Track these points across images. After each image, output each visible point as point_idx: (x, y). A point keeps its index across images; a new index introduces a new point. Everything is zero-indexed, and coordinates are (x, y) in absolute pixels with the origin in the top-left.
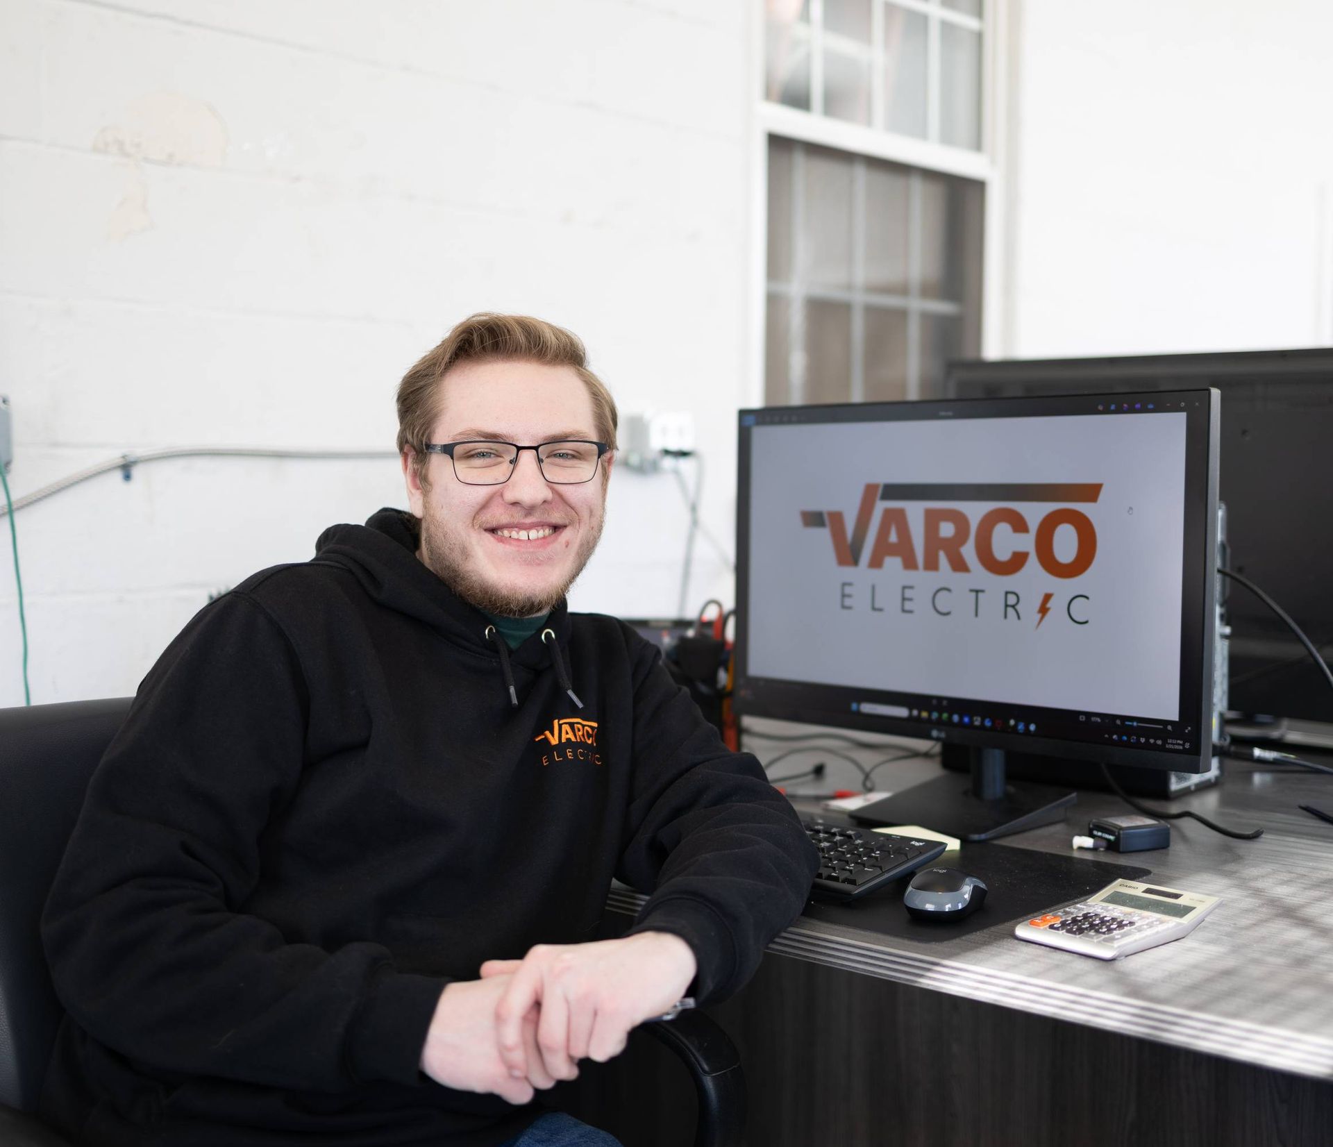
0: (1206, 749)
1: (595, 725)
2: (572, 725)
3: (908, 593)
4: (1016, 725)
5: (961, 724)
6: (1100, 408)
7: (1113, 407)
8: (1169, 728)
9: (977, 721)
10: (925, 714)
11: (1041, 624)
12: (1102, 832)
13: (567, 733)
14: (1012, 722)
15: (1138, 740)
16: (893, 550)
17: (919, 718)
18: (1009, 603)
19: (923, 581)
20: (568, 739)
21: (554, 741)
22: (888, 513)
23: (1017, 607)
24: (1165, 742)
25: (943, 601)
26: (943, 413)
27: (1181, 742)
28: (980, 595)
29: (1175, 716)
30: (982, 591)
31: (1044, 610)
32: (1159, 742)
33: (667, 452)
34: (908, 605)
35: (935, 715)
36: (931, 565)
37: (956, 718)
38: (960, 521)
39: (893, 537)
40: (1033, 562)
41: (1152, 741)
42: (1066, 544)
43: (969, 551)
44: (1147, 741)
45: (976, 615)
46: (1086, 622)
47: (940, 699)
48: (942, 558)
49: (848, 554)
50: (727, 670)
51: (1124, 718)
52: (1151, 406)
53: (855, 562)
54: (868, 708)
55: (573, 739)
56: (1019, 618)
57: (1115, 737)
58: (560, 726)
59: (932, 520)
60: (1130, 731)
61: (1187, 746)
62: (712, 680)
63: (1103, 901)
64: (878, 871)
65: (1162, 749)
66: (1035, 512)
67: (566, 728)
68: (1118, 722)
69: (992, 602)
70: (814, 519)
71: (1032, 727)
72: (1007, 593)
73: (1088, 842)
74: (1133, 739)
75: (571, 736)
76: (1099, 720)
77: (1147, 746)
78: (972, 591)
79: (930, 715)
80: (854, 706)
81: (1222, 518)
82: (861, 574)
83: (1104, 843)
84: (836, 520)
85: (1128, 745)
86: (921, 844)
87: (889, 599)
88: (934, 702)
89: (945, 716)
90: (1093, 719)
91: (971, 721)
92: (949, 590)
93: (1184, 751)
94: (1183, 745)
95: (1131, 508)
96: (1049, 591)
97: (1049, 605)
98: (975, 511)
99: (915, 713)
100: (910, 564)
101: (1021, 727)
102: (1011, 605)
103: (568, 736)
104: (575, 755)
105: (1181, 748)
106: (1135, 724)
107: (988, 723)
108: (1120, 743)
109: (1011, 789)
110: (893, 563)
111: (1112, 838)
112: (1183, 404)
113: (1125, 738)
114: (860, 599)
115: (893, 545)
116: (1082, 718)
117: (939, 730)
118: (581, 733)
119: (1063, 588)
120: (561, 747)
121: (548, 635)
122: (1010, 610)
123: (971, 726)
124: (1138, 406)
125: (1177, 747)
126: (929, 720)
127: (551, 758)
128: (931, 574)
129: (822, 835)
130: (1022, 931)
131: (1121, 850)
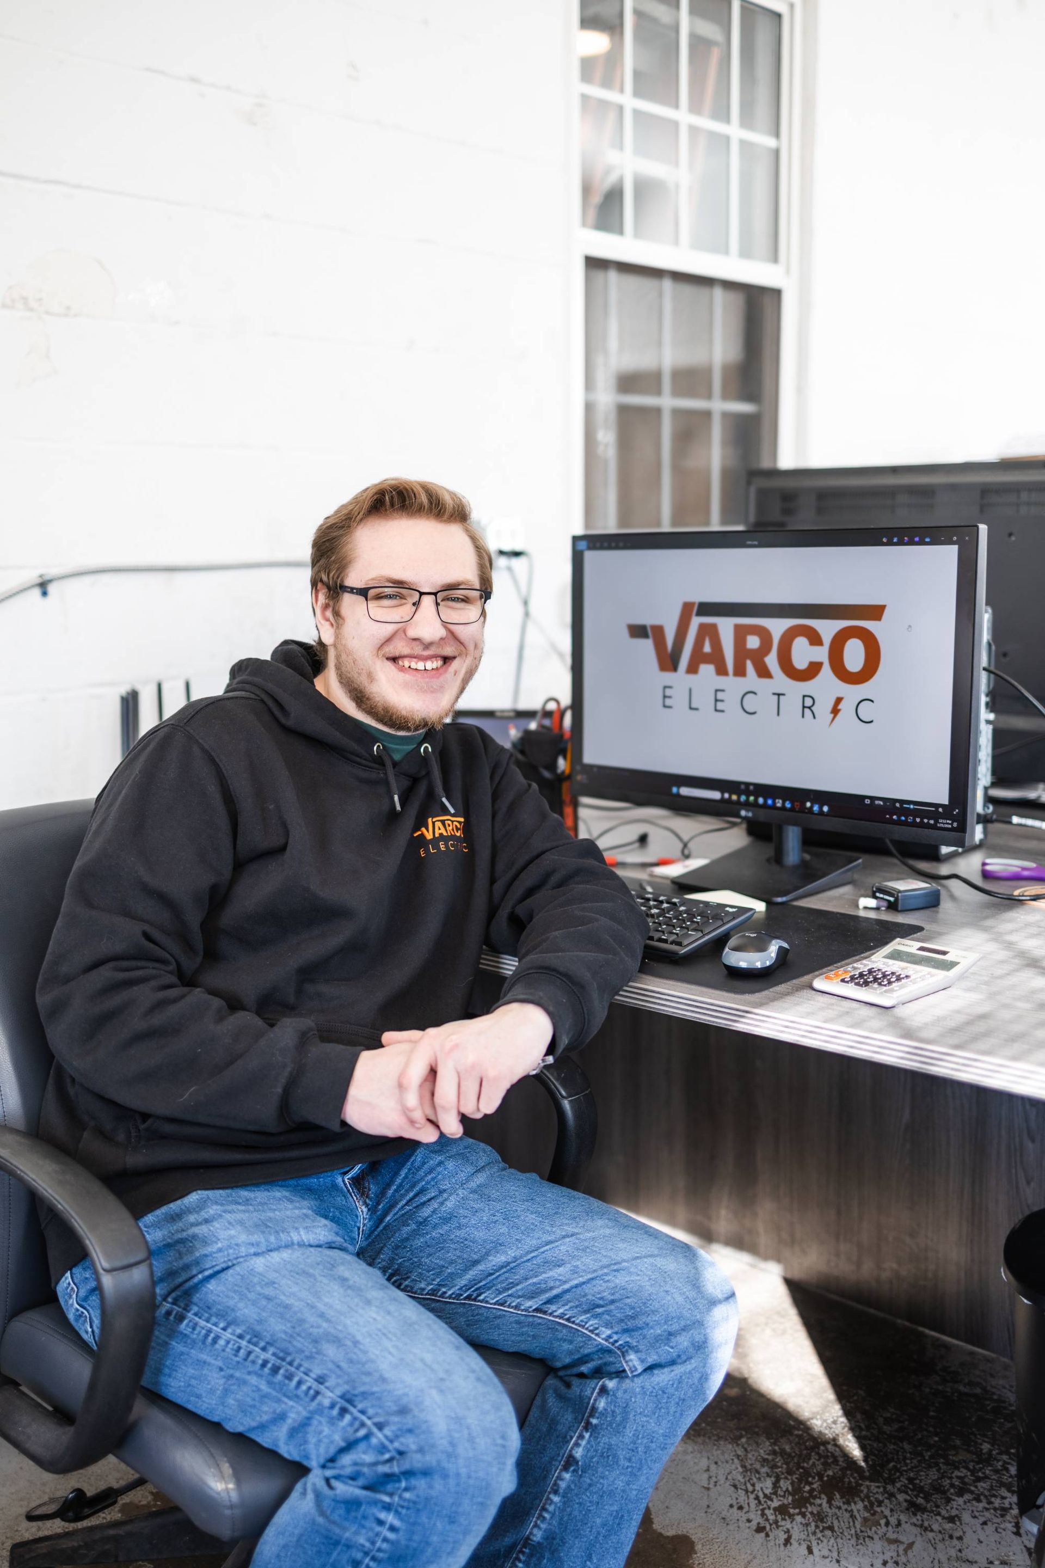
0: (971, 819)
1: (462, 820)
2: (443, 822)
3: (720, 696)
4: (812, 807)
5: (765, 806)
6: (885, 540)
7: (895, 540)
8: (940, 810)
9: (779, 803)
10: (734, 797)
11: (835, 721)
12: (884, 894)
13: (440, 829)
14: (808, 804)
15: (914, 819)
16: (707, 659)
17: (729, 801)
18: (806, 705)
19: (733, 686)
20: (441, 834)
21: (429, 836)
22: (702, 627)
23: (813, 708)
24: (937, 822)
25: (750, 702)
26: (749, 543)
27: (950, 822)
28: (781, 697)
29: (945, 800)
30: (783, 695)
31: (835, 711)
32: (932, 822)
33: (501, 553)
34: (720, 706)
35: (743, 798)
36: (740, 671)
37: (761, 800)
38: (765, 635)
39: (707, 648)
40: (826, 670)
41: (926, 821)
42: (854, 654)
43: (772, 660)
44: (922, 820)
45: (778, 714)
46: (872, 722)
47: (747, 784)
48: (749, 666)
49: (669, 661)
50: (565, 758)
51: (902, 802)
52: (927, 540)
53: (675, 668)
54: (685, 791)
55: (445, 834)
56: (814, 717)
57: (895, 817)
58: (434, 823)
59: (741, 634)
60: (907, 812)
61: (955, 825)
62: (553, 766)
63: (884, 957)
64: (700, 934)
65: (934, 827)
66: (828, 628)
67: (438, 824)
68: (898, 805)
69: (792, 703)
70: (638, 631)
71: (825, 809)
72: (804, 696)
73: (872, 903)
74: (910, 819)
75: (443, 831)
76: (881, 803)
77: (922, 825)
78: (774, 694)
79: (739, 798)
80: (675, 790)
81: (988, 621)
82: (680, 679)
83: (885, 904)
84: (657, 633)
85: (905, 823)
86: (734, 910)
87: (704, 700)
88: (743, 787)
89: (752, 798)
90: (877, 802)
91: (774, 803)
92: (755, 693)
93: (953, 829)
94: (952, 824)
95: (910, 626)
96: (840, 695)
97: (840, 707)
98: (777, 627)
99: (726, 796)
100: (721, 670)
101: (816, 808)
102: (808, 705)
103: (440, 831)
104: (447, 846)
105: (950, 826)
106: (912, 807)
107: (788, 805)
108: (899, 823)
109: (807, 857)
110: (707, 670)
111: (892, 899)
112: (955, 538)
113: (903, 818)
114: (679, 699)
115: (707, 654)
116: (867, 801)
117: (747, 811)
118: (451, 828)
119: (852, 693)
120: (435, 841)
121: (426, 748)
122: (807, 710)
123: (774, 807)
124: (917, 539)
125: (946, 826)
126: (738, 802)
127: (427, 851)
128: (740, 680)
129: (652, 903)
130: (819, 984)
131: (899, 909)
